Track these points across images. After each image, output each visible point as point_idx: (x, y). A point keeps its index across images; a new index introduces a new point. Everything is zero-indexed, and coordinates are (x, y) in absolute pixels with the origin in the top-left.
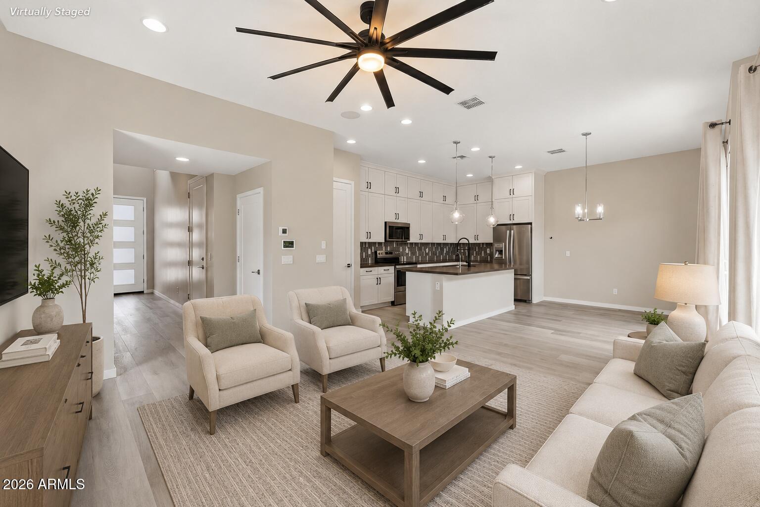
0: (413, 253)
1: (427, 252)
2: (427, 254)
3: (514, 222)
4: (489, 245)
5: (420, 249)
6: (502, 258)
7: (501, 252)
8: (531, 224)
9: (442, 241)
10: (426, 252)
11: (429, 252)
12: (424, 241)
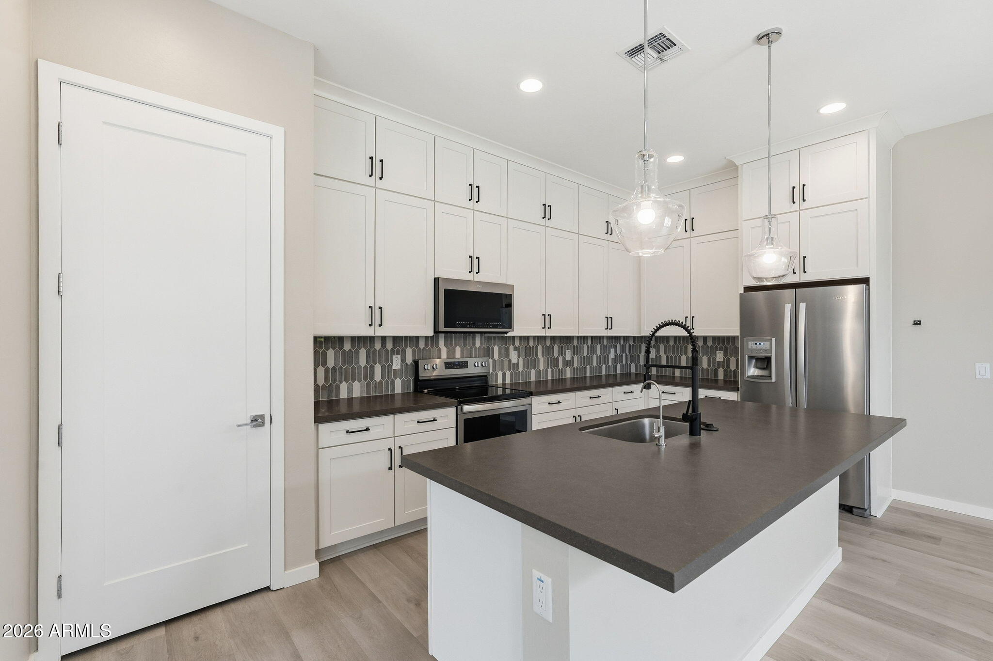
0: (531, 363)
1: (568, 358)
2: (569, 363)
3: (806, 278)
4: (725, 343)
5: (549, 351)
6: (770, 377)
7: (764, 362)
8: (865, 281)
9: (602, 332)
10: (564, 359)
11: (572, 358)
12: (555, 331)
